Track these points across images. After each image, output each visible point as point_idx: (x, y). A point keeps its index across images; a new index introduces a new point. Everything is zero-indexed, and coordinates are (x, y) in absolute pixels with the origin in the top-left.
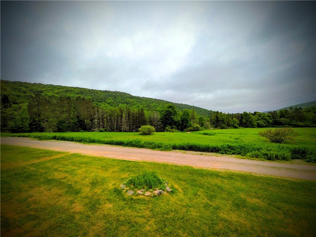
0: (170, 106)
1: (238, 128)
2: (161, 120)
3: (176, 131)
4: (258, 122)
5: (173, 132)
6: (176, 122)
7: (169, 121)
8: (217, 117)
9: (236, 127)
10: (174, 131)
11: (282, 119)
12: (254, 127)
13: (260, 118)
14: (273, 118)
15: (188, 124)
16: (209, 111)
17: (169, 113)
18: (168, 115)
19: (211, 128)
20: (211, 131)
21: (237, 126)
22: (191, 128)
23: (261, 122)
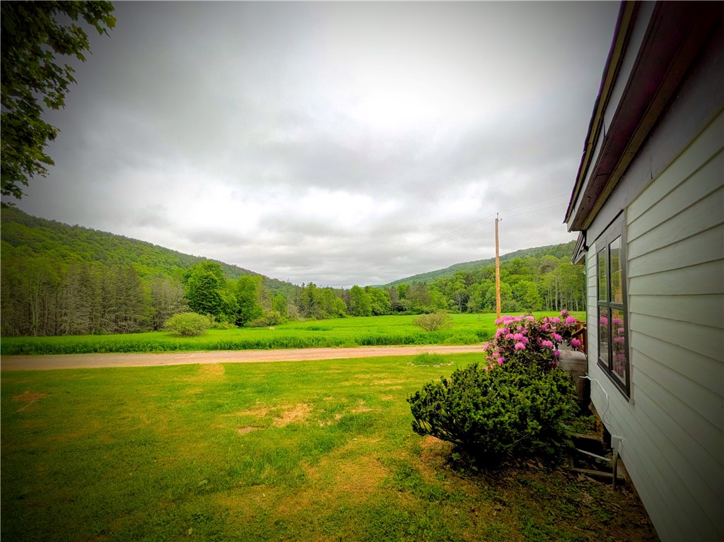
0: (209, 266)
1: (345, 317)
2: (188, 301)
3: (231, 328)
4: (373, 305)
5: (224, 328)
6: (226, 305)
7: (211, 302)
8: (311, 295)
9: (341, 316)
10: (226, 327)
11: (403, 300)
12: (367, 316)
13: (376, 299)
14: (392, 299)
15: (254, 311)
16: (272, 280)
17: (210, 283)
18: (208, 288)
19: (300, 319)
20: (303, 324)
21: (344, 313)
22: (262, 319)
23: (377, 306)
